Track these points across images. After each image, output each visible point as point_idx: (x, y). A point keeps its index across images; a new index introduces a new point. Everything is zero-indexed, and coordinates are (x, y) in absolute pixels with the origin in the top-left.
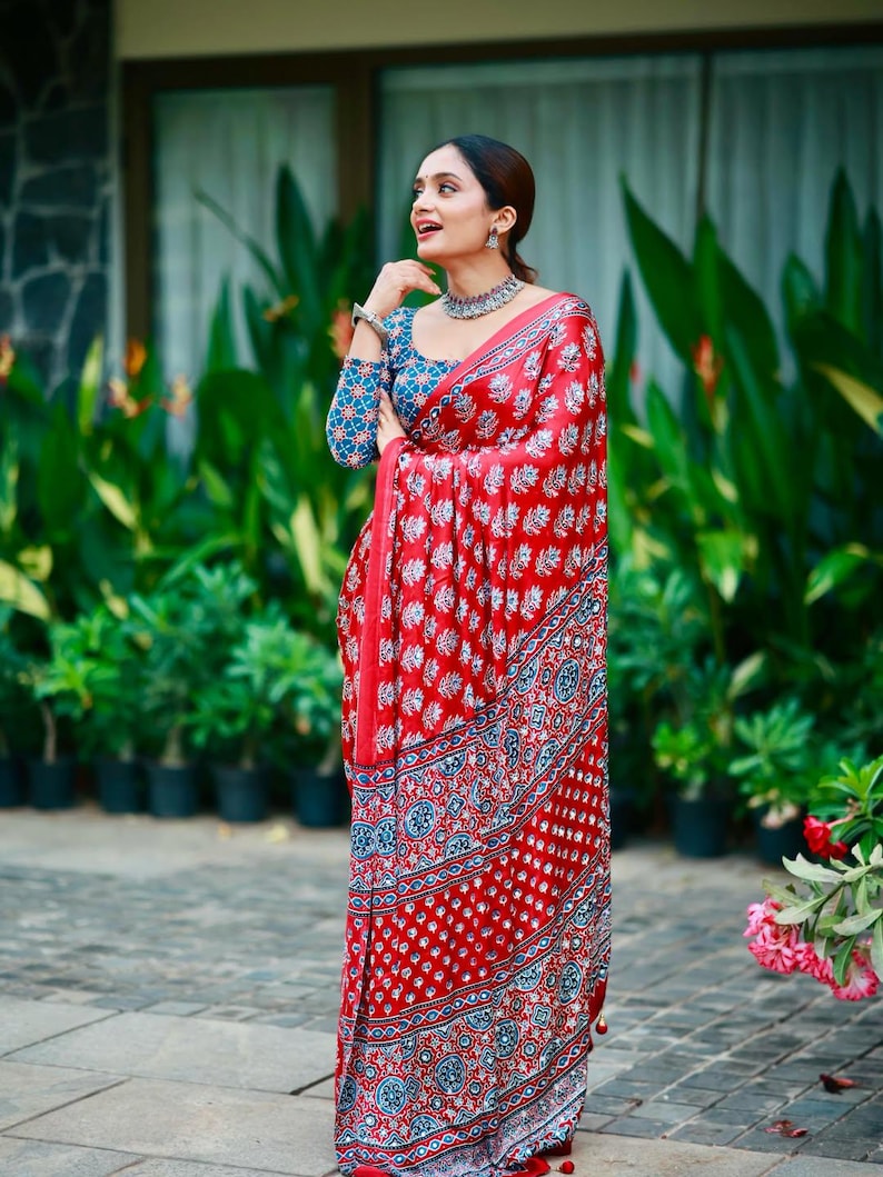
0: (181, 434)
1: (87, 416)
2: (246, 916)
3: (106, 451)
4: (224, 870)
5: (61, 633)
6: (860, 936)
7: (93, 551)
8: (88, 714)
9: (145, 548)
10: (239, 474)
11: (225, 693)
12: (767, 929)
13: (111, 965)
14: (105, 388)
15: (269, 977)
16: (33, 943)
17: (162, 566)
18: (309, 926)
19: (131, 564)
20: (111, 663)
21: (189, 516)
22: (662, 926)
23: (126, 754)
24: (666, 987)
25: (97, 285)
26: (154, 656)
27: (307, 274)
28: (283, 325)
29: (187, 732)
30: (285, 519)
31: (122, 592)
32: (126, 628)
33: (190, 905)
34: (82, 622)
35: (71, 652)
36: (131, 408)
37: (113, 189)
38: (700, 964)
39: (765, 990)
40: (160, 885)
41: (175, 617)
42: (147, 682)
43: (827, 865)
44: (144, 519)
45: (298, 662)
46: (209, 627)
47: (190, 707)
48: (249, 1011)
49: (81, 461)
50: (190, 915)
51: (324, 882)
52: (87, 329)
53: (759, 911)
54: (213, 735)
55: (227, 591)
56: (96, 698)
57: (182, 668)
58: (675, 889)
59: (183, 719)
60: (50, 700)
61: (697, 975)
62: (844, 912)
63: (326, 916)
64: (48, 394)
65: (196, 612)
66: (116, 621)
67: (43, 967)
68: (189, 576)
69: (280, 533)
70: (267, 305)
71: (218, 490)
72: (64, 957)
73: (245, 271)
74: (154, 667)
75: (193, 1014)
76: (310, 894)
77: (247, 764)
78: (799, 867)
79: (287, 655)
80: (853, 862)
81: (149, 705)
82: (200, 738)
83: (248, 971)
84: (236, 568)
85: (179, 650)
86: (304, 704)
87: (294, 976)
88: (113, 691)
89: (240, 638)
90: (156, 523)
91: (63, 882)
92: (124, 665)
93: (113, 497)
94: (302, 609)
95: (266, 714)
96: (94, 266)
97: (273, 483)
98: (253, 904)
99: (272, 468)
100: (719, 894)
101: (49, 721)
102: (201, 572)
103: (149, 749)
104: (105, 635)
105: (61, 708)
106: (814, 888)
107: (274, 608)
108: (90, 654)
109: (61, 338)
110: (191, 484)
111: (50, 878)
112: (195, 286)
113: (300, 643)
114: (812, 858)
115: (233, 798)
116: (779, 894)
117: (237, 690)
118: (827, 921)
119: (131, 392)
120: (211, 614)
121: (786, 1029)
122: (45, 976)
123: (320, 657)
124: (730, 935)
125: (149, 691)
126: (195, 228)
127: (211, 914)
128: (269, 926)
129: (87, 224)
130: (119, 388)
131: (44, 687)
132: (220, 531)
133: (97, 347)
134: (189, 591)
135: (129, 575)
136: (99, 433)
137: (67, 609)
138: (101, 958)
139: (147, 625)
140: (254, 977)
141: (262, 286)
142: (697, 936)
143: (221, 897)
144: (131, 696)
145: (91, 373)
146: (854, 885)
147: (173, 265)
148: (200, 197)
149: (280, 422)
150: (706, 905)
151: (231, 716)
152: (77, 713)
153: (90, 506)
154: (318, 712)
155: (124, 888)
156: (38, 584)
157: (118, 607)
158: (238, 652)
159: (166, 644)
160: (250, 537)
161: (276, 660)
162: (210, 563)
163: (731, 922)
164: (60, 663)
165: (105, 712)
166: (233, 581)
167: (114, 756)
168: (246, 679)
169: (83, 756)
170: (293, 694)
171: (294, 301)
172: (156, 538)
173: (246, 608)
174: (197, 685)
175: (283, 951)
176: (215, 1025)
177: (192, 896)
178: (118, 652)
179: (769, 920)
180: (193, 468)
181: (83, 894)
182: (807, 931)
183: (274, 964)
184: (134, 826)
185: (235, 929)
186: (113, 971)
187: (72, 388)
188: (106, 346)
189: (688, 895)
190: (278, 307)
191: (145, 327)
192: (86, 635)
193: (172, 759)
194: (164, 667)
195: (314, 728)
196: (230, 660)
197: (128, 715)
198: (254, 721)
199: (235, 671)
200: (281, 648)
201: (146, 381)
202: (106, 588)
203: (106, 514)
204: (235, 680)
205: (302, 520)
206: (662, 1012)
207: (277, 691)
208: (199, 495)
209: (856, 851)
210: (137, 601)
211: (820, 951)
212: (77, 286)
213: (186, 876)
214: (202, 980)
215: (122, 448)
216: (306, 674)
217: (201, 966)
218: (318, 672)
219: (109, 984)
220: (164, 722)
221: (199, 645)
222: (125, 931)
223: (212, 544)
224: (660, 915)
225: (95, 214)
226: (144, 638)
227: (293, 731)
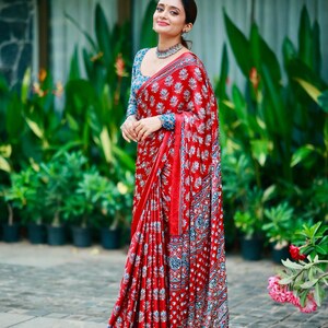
0: (59, 103)
1: (25, 97)
2: (83, 282)
3: (32, 110)
4: (75, 265)
5: (15, 177)
6: (309, 289)
7: (27, 147)
8: (25, 207)
9: (46, 146)
10: (81, 118)
11: (75, 199)
12: (276, 286)
13: (33, 300)
14: (31, 86)
15: (92, 304)
16: (4, 291)
17: (52, 152)
18: (106, 285)
19: (41, 151)
20: (33, 188)
21: (62, 134)
22: (237, 286)
23: (39, 222)
24: (238, 308)
25: (29, 48)
26: (49, 186)
27: (106, 44)
28: (97, 63)
29: (62, 213)
30: (98, 136)
31: (37, 162)
32: (39, 175)
33: (62, 278)
34: (23, 173)
35: (18, 184)
36: (41, 94)
37: (34, 12)
38: (251, 300)
39: (275, 309)
40: (51, 270)
41: (57, 171)
42: (47, 195)
43: (298, 263)
44: (46, 135)
45: (103, 188)
46: (70, 175)
47: (63, 204)
48: (84, 317)
49: (23, 113)
50: (62, 281)
51: (112, 269)
52: (25, 64)
53: (273, 279)
54: (71, 215)
55: (76, 161)
56: (27, 201)
57: (60, 190)
58: (242, 272)
59: (60, 209)
60: (11, 202)
61: (250, 304)
62: (304, 280)
63: (113, 282)
64: (10, 88)
65: (65, 169)
66: (36, 173)
67: (8, 300)
68: (62, 156)
69: (96, 140)
70: (91, 56)
71: (73, 124)
72: (15, 297)
73: (83, 43)
74: (49, 190)
75: (63, 318)
76: (107, 274)
77: (84, 226)
78: (288, 263)
79: (99, 186)
80: (308, 262)
81: (47, 204)
82: (66, 216)
83: (84, 302)
84: (80, 153)
85: (58, 183)
86: (105, 203)
87: (101, 303)
88: (34, 198)
89: (81, 179)
90: (50, 136)
91: (15, 269)
92: (38, 189)
93: (34, 127)
94: (104, 168)
95: (91, 207)
96: (27, 41)
97: (93, 122)
98: (86, 277)
99: (93, 116)
100: (258, 274)
101: (10, 209)
102: (67, 154)
103: (47, 220)
104: (31, 178)
105: (15, 205)
106: (293, 271)
107: (94, 168)
108: (25, 185)
109: (15, 68)
110: (63, 122)
111: (11, 267)
112: (65, 48)
113: (104, 181)
114: (292, 260)
115: (78, 238)
116: (280, 273)
117: (80, 198)
118: (298, 283)
119: (41, 88)
120: (70, 170)
121: (282, 323)
122: (9, 303)
123: (111, 186)
124: (262, 290)
125: (47, 198)
126: (65, 27)
127: (70, 281)
128: (92, 285)
129: (25, 25)
130: (37, 86)
131: (8, 197)
132: (74, 139)
133: (28, 70)
134: (62, 161)
135: (40, 156)
136: (29, 103)
137: (17, 168)
138: (29, 297)
139: (47, 174)
140: (86, 304)
141: (89, 49)
142: (250, 290)
143: (74, 274)
144: (40, 200)
145: (26, 81)
146: (308, 270)
147: (57, 41)
148: (67, 16)
149: (96, 99)
150: (253, 278)
151: (78, 208)
152: (21, 207)
153: (26, 130)
154: (110, 206)
155: (38, 271)
156: (6, 159)
157: (36, 167)
158: (80, 184)
159: (54, 181)
160: (85, 142)
161: (94, 187)
162: (70, 151)
163: (263, 284)
164: (14, 188)
165: (31, 207)
166: (79, 158)
167: (34, 222)
168: (83, 194)
169: (23, 222)
170: (101, 200)
171: (101, 54)
172: (50, 142)
173: (83, 168)
174: (65, 196)
175: (97, 295)
176: (71, 322)
177: (63, 274)
178: (36, 184)
179: (276, 283)
180: (64, 116)
181: (23, 273)
182: (291, 287)
183: (94, 299)
184: (41, 248)
185: (79, 287)
186: (34, 302)
187: (19, 86)
188: (32, 71)
189: (247, 274)
190: (95, 56)
191: (46, 63)
192: (24, 178)
193: (56, 224)
194: (53, 190)
195: (109, 212)
196: (78, 187)
197: (40, 207)
198: (86, 210)
199: (79, 191)
200: (97, 183)
201: (47, 84)
202: (31, 160)
203: (32, 133)
204: (79, 194)
205: (104, 135)
206: (237, 317)
207: (95, 199)
208: (66, 126)
209: (309, 257)
210: (43, 165)
211: (295, 294)
212: (21, 48)
213: (61, 267)
214: (67, 305)
215: (38, 108)
216: (105, 192)
217: (66, 300)
218: (110, 192)
219: (32, 307)
220: (53, 210)
221: (66, 181)
222: (38, 287)
223: (71, 144)
224: (237, 282)
225: (28, 21)
226: (46, 179)
227: (101, 214)
